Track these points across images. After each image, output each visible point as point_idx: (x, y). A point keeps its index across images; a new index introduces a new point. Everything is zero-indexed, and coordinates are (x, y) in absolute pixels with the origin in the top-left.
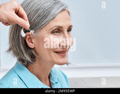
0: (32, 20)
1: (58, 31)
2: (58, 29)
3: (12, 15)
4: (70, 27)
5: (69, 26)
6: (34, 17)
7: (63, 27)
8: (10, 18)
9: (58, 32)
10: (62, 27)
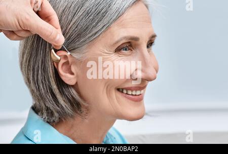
0: (72, 24)
1: (129, 46)
2: (129, 42)
3: (28, 14)
4: (152, 39)
5: (151, 35)
6: (76, 18)
7: (140, 38)
8: (24, 21)
9: (129, 49)
10: (136, 39)
